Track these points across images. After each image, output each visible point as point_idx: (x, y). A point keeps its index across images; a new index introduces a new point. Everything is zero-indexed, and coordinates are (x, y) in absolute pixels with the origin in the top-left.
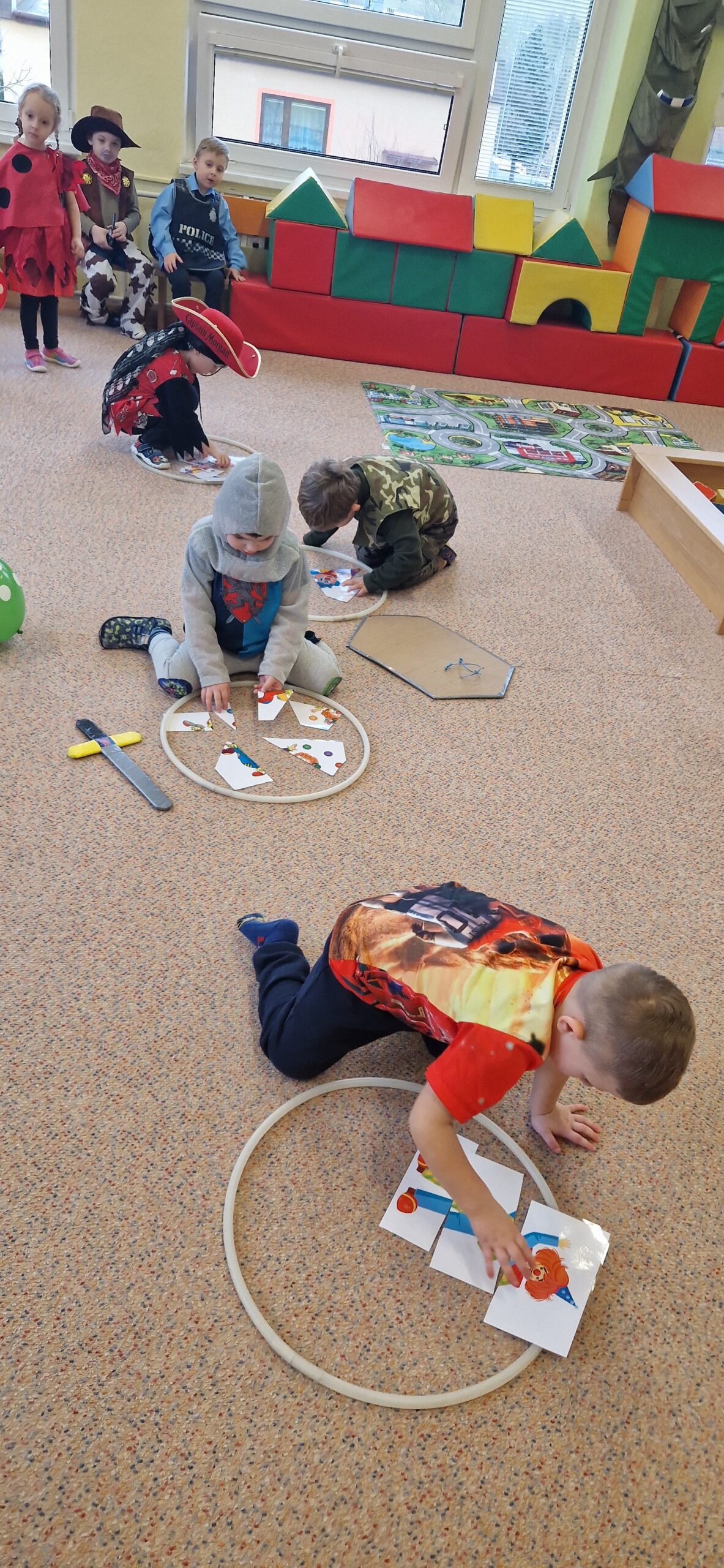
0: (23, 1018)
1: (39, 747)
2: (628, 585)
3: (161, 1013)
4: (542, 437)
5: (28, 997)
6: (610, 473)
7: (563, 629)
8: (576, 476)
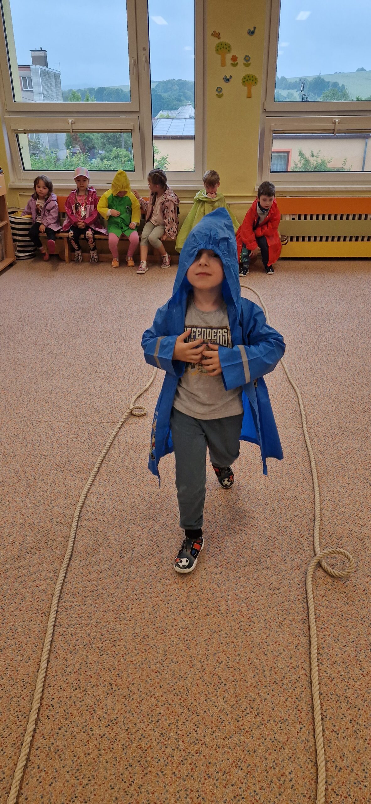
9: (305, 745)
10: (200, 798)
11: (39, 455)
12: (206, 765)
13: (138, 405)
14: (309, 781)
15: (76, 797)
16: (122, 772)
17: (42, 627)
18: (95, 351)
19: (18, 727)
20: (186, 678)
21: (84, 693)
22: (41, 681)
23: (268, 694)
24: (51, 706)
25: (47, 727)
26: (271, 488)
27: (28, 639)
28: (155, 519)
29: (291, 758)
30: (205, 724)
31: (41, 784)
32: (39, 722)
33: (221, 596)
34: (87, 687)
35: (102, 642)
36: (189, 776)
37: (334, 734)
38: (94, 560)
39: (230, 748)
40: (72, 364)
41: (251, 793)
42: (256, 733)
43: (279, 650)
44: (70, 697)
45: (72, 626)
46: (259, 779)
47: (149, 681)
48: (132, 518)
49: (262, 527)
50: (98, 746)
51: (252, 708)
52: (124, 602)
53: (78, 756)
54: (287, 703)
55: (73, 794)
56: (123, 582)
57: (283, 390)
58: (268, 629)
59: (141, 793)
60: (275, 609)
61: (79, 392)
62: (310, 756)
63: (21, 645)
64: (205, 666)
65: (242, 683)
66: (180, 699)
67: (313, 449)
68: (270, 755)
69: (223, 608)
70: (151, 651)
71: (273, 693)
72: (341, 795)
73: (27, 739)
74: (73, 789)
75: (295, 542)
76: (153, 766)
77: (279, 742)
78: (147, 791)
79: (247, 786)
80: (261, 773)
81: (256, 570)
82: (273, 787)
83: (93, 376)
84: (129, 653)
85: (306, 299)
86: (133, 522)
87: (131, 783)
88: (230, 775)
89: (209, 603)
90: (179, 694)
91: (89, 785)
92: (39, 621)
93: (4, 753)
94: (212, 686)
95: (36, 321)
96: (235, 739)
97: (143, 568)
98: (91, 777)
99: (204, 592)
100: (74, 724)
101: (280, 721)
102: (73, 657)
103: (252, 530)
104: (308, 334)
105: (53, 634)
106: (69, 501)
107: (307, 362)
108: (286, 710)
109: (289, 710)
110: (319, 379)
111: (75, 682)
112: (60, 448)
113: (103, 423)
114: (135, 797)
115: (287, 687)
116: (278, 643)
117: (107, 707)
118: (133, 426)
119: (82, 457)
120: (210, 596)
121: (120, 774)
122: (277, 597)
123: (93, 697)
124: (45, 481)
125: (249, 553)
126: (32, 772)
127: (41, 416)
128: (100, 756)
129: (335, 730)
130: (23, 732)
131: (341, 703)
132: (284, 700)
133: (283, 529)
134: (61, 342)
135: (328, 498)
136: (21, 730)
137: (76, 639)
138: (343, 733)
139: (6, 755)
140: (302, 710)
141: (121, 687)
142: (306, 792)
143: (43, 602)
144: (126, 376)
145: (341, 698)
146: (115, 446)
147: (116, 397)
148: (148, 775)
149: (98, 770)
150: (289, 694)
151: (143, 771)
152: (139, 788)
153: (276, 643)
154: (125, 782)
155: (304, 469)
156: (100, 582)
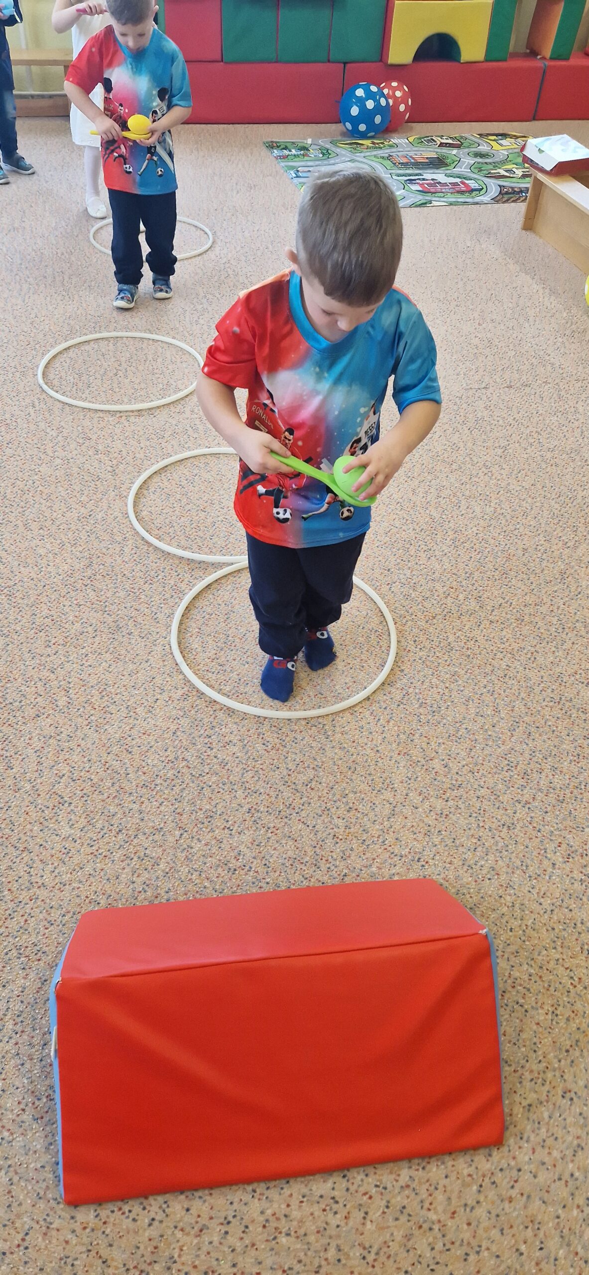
0: (171, 772)
1: (100, 527)
2: (553, 298)
3: (285, 749)
4: (436, 171)
5: (168, 753)
6: (507, 195)
7: (511, 347)
8: (477, 203)
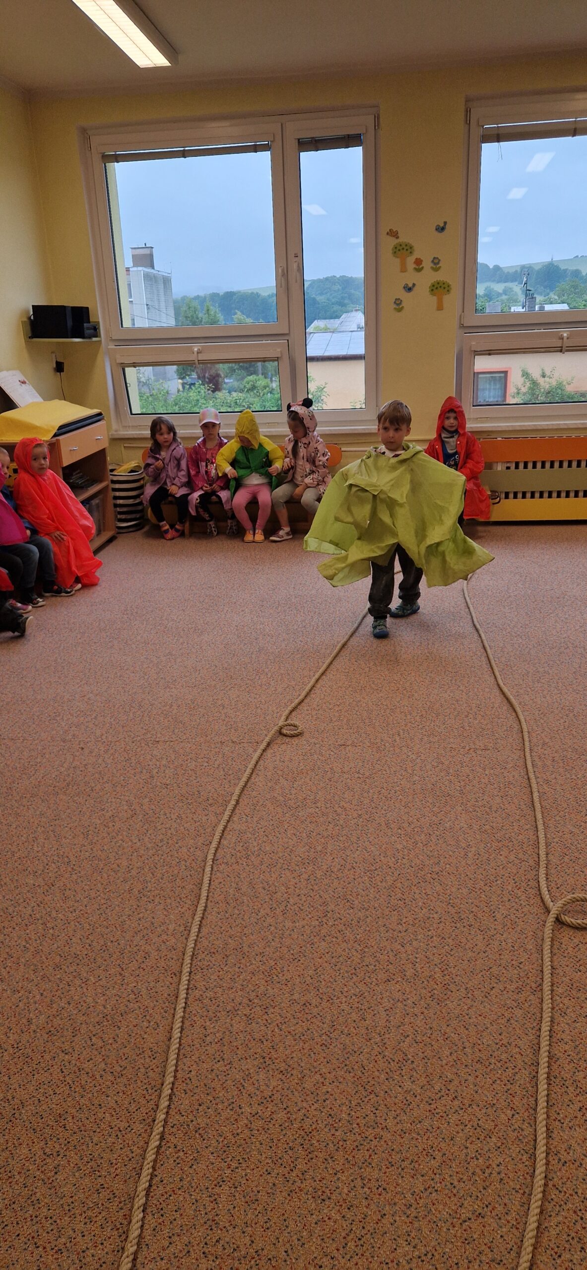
9: (519, 1135)
10: (380, 1189)
11: (158, 784)
12: (389, 1152)
13: (289, 722)
14: (523, 1175)
15: (223, 1181)
16: (280, 1156)
17: (172, 989)
18: (229, 651)
19: (148, 1102)
20: (361, 1053)
21: (228, 1067)
22: (174, 1052)
23: (470, 1075)
24: (188, 1080)
25: (184, 1103)
26: (476, 827)
27: (155, 1003)
28: (316, 864)
29: (499, 1148)
30: (386, 1105)
31: (179, 1165)
32: (174, 1097)
33: (407, 958)
34: (232, 1060)
35: (250, 1008)
36: (367, 1164)
37: (557, 1123)
38: (236, 912)
39: (418, 1134)
40: (198, 668)
41: (446, 1186)
42: (454, 1118)
43: (485, 1024)
44: (212, 1070)
45: (211, 989)
46: (457, 1170)
47: (312, 1055)
48: (285, 862)
49: (463, 875)
50: (249, 1126)
51: (448, 1090)
52: (278, 963)
53: (224, 1136)
54: (494, 1085)
55: (219, 1178)
56: (275, 939)
57: (494, 700)
58: (470, 1000)
59: (305, 1179)
60: (480, 976)
61: (209, 704)
62: (524, 1146)
63: (146, 1009)
64: (385, 1041)
65: (434, 1060)
66: (354, 1077)
67: (536, 778)
68: (471, 1143)
69: (409, 973)
70: (314, 1020)
71: (477, 1073)
72: (565, 1192)
73: (160, 1116)
74: (220, 1172)
75: (508, 894)
76: (319, 1150)
77: (484, 1130)
78: (313, 1178)
79: (442, 1178)
80: (460, 1163)
81: (454, 928)
82: (476, 1180)
83: (227, 684)
84: (285, 1022)
85: (528, 578)
86: (287, 867)
87: (292, 1168)
88: (419, 1165)
89: (390, 966)
90: (352, 1071)
91: (240, 1168)
92: (168, 983)
93: (132, 1129)
94: (396, 1063)
95: (147, 613)
96: (426, 1123)
97: (302, 923)
98: (241, 1160)
99: (384, 953)
100: (218, 1100)
101: (485, 1106)
102: (213, 1025)
103: (449, 879)
104: (530, 625)
105: (186, 998)
106: (201, 840)
107: (528, 664)
108: (494, 1093)
109: (497, 1093)
110: (546, 686)
111: (218, 1053)
112: (187, 774)
113: (242, 744)
114: (298, 1183)
115: (496, 1067)
116: (483, 1015)
117: (259, 1083)
118: (284, 747)
119: (215, 786)
120: (392, 958)
121: (277, 1158)
122: (483, 962)
123: (241, 1071)
124: (168, 815)
125: (445, 906)
126: (167, 1152)
127: (159, 735)
128: (252, 1137)
129: (559, 1118)
130: (155, 1107)
131: (567, 1087)
132: (491, 1082)
133: (492, 878)
134: (181, 639)
135: (556, 840)
136: (152, 1104)
137: (216, 1005)
138: (570, 1122)
139: (135, 1132)
140: (514, 1095)
141: (277, 1061)
142: (518, 1187)
143: (173, 961)
144: (272, 683)
145: (567, 1082)
146: (260, 773)
147: (259, 710)
148: (314, 1160)
149: (250, 1151)
150: (498, 1075)
151: (307, 1156)
152: (303, 1174)
153: (480, 1015)
154: (285, 1167)
155: (522, 803)
156: (245, 938)
